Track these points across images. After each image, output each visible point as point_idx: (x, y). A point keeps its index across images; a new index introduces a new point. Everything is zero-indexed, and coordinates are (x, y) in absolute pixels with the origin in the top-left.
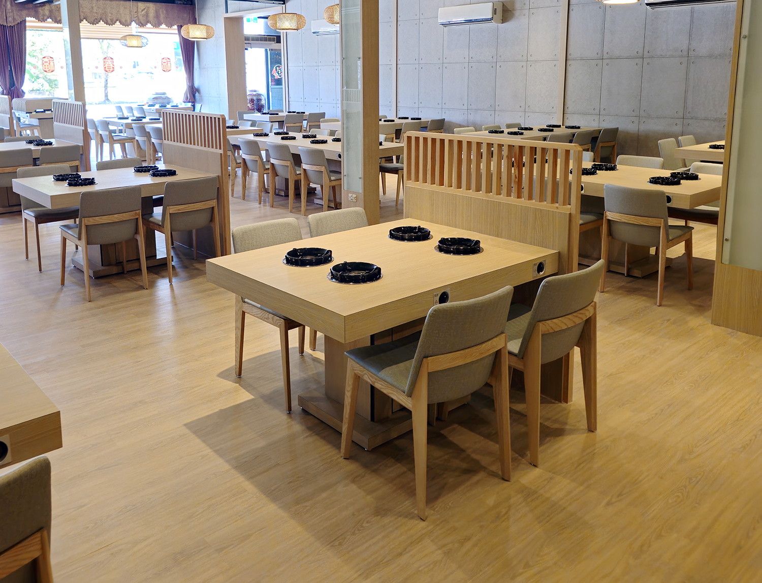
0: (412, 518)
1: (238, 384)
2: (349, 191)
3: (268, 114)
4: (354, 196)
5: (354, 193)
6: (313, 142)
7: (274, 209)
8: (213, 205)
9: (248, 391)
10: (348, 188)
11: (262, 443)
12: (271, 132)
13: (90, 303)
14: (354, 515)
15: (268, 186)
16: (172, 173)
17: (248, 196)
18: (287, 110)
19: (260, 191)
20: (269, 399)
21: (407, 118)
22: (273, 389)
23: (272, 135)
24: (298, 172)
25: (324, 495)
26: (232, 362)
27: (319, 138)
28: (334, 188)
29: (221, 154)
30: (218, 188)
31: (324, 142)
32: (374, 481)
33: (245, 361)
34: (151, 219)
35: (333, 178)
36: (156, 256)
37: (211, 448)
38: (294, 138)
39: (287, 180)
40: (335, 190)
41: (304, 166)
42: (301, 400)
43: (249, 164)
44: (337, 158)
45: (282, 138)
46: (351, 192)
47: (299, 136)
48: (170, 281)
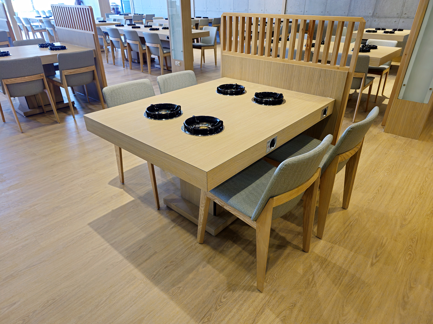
0: (253, 291)
1: (122, 190)
2: (175, 60)
3: (123, 15)
4: (179, 62)
5: (178, 61)
6: (151, 30)
7: (132, 71)
8: (93, 69)
9: (129, 194)
10: (175, 58)
11: (143, 236)
12: (125, 24)
13: (23, 134)
14: (214, 292)
15: (127, 57)
16: (63, 48)
17: (117, 63)
18: (134, 13)
19: (123, 60)
20: (144, 199)
21: (201, 17)
22: (146, 192)
23: (126, 26)
24: (144, 48)
25: (191, 276)
26: (117, 174)
27: (153, 27)
28: (165, 58)
29: (93, 35)
30: (95, 58)
31: (158, 29)
32: (222, 261)
33: (125, 172)
34: (54, 79)
35: (165, 52)
36: (63, 101)
37: (108, 242)
38: (139, 27)
39: (138, 53)
40: (167, 59)
41: (147, 44)
42: (165, 201)
43: (115, 43)
44: (166, 39)
45: (132, 27)
46: (176, 60)
47: (142, 26)
48: (74, 118)
